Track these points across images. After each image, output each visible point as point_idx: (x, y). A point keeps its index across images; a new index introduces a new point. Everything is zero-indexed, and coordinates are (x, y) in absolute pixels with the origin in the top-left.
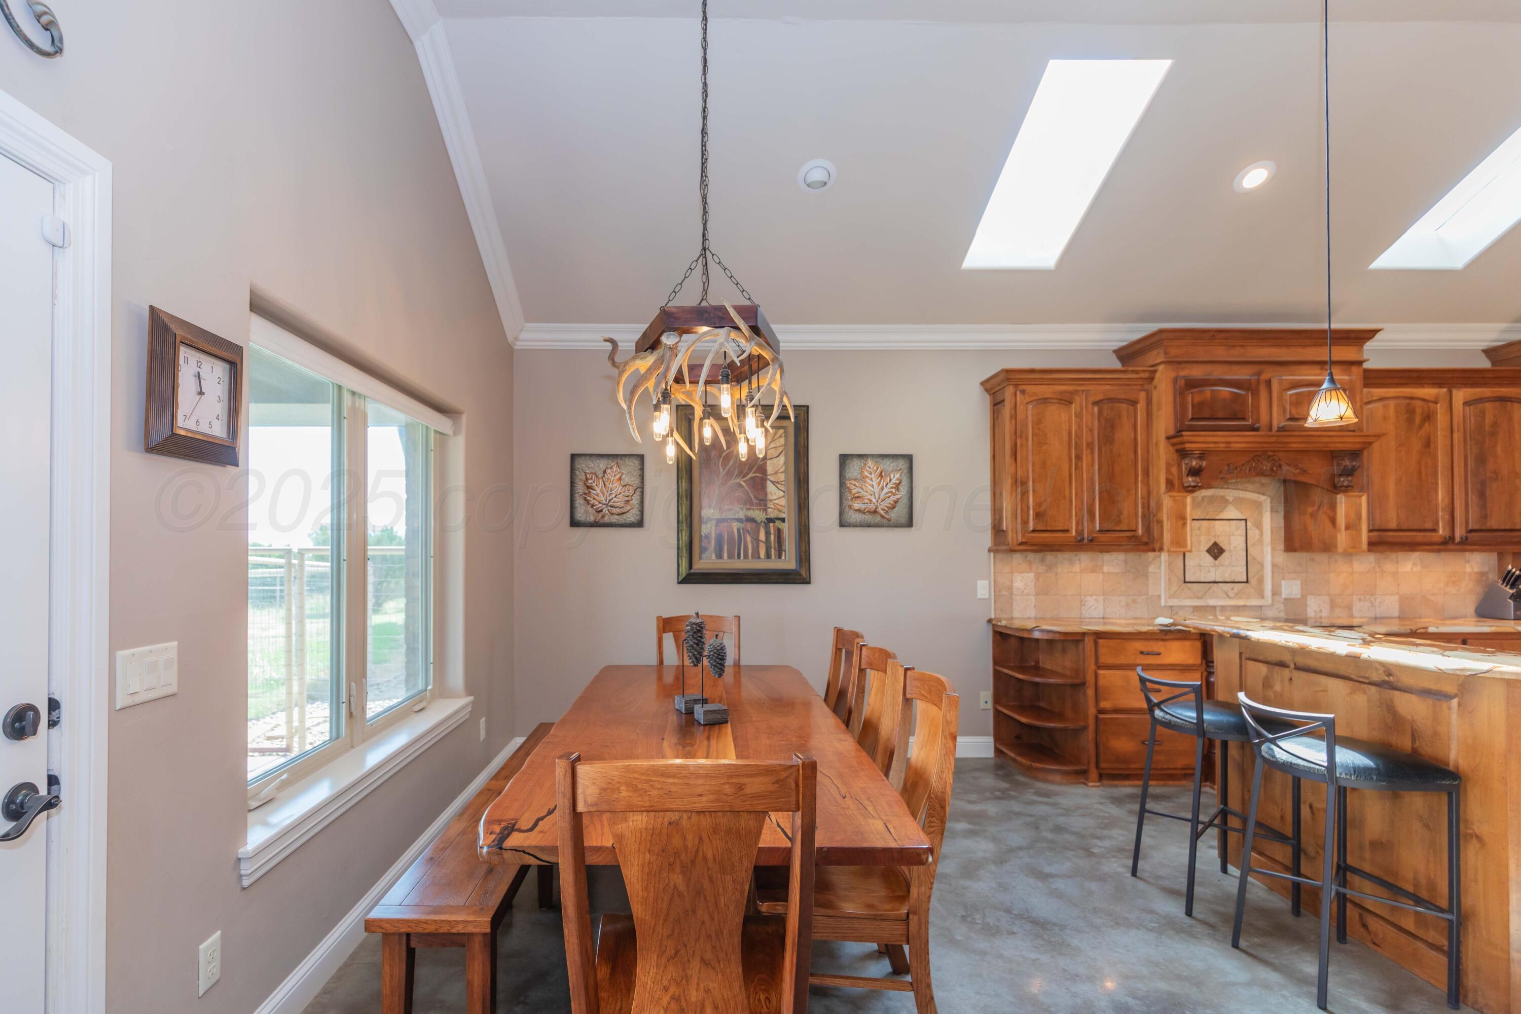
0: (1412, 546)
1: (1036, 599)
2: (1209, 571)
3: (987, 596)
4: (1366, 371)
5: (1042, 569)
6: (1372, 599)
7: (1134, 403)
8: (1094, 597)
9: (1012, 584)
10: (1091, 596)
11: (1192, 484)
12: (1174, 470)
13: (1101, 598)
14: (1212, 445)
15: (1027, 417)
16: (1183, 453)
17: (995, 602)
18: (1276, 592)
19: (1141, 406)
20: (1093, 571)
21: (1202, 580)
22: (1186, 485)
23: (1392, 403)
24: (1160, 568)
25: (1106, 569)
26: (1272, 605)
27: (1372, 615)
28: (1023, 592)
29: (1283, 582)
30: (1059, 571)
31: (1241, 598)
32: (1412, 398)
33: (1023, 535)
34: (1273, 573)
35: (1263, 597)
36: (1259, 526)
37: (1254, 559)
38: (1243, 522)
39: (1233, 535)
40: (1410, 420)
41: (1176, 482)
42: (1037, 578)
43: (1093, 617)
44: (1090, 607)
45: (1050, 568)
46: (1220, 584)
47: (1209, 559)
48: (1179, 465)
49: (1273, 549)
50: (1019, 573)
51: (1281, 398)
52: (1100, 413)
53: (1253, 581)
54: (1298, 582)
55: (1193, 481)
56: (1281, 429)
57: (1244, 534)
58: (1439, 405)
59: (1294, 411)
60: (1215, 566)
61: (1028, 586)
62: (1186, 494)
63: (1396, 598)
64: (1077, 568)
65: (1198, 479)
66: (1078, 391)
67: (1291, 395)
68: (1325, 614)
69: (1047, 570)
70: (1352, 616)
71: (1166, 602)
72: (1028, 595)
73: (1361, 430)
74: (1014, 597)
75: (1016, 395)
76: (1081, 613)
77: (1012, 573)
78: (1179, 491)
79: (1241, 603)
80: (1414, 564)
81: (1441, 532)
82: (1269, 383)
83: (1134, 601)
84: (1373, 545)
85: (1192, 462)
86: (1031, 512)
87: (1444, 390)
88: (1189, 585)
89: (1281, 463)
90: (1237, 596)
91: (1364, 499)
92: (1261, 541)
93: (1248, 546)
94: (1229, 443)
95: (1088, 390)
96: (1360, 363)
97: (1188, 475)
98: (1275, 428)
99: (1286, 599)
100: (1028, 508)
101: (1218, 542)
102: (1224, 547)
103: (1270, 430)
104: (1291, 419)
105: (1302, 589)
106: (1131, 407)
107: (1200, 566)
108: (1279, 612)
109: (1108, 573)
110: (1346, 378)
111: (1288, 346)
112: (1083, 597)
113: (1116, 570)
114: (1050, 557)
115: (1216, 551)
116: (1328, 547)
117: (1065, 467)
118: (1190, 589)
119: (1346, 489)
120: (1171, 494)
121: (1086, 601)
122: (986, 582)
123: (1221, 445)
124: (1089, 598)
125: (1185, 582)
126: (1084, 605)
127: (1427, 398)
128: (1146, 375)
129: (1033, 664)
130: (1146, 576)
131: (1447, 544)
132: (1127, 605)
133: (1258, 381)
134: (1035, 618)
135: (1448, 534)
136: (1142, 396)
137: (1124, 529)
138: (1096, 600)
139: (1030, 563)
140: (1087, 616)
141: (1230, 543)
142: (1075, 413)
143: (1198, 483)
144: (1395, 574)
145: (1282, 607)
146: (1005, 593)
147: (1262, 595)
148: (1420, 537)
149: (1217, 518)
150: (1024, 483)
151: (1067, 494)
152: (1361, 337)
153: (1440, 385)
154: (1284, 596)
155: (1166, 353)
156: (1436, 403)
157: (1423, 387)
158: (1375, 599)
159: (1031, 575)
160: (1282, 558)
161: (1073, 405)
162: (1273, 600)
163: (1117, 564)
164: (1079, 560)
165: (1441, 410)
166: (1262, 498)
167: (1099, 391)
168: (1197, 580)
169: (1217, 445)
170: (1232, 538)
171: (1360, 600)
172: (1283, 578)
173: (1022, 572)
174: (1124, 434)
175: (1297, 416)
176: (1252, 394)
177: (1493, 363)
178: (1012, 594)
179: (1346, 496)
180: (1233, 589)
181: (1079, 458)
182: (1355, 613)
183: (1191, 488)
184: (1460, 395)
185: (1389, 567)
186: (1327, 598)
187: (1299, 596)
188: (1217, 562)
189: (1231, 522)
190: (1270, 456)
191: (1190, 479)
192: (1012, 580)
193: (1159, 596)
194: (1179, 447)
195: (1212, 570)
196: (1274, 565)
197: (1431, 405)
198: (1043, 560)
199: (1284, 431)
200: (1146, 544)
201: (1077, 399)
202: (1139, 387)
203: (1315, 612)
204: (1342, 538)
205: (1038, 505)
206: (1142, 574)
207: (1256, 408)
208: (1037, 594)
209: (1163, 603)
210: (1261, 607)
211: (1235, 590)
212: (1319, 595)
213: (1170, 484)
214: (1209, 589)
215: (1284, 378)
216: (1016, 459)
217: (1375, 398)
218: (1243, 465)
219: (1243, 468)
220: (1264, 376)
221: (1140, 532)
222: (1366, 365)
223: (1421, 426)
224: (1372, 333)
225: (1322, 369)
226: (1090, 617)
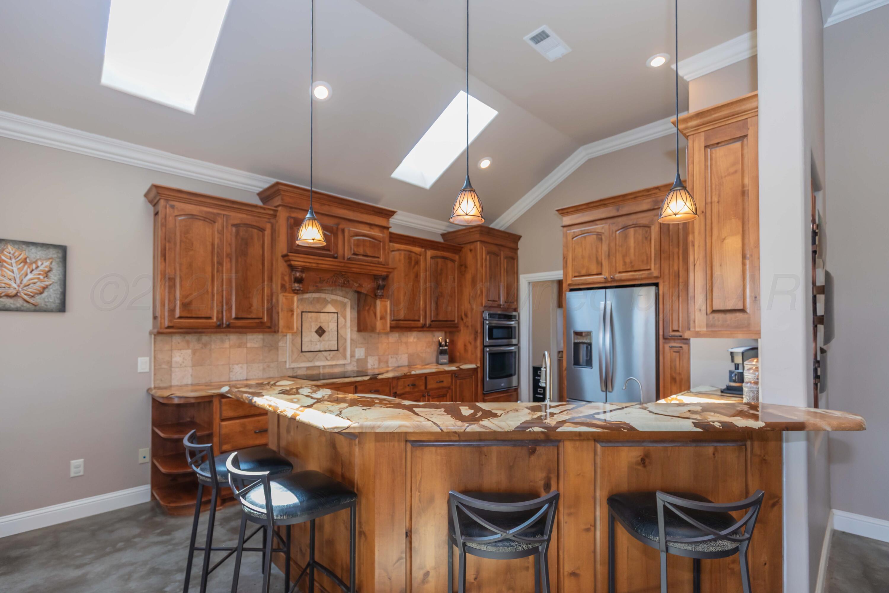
0: (410, 329)
1: (192, 369)
2: (316, 344)
3: (147, 370)
4: (391, 233)
5: (198, 346)
6: (397, 357)
7: (262, 230)
8: (240, 365)
9: (171, 359)
10: (237, 364)
11: (298, 288)
12: (287, 278)
13: (245, 366)
14: (308, 264)
15: (175, 227)
16: (292, 268)
17: (155, 374)
18: (352, 356)
19: (268, 232)
20: (239, 346)
21: (312, 350)
22: (293, 289)
23: (403, 253)
24: (286, 343)
25: (249, 345)
26: (350, 363)
27: (396, 365)
28: (181, 365)
29: (356, 350)
30: (213, 347)
31: (334, 360)
32: (411, 252)
33: (170, 321)
34: (351, 344)
35: (346, 359)
36: (345, 317)
37: (342, 336)
38: (336, 314)
39: (330, 322)
40: (410, 263)
41: (287, 286)
42: (194, 352)
43: (239, 379)
44: (236, 373)
45: (205, 345)
46: (323, 352)
47: (316, 336)
48: (290, 276)
49: (351, 330)
50: (178, 350)
51: (349, 241)
52: (237, 234)
53: (341, 350)
54: (363, 349)
55: (298, 287)
56: (349, 259)
57: (336, 321)
58: (421, 257)
59: (356, 250)
60: (320, 341)
61: (186, 360)
62: (293, 295)
63: (406, 355)
64: (227, 345)
65: (301, 286)
66: (221, 214)
67: (355, 240)
68: (376, 366)
69: (202, 348)
70: (388, 367)
71: (290, 365)
72: (185, 366)
73: (388, 265)
74: (173, 369)
75: (166, 208)
76: (230, 377)
77: (171, 350)
78: (289, 293)
79: (334, 363)
80: (414, 338)
81: (421, 321)
82: (343, 231)
83: (268, 366)
84: (393, 328)
85: (296, 274)
86: (178, 303)
87: (423, 250)
88: (304, 354)
89: (349, 279)
90: (332, 359)
91: (388, 303)
92: (345, 326)
93: (339, 329)
94: (318, 264)
95: (228, 215)
96: (388, 228)
97: (294, 282)
98: (346, 259)
99: (358, 360)
100: (175, 299)
101: (322, 326)
102: (325, 329)
103: (344, 259)
104: (355, 254)
105: (365, 352)
106: (261, 233)
107: (311, 341)
108: (354, 367)
109: (250, 348)
110: (381, 235)
111: (354, 211)
112: (231, 366)
113: (256, 346)
114: (205, 338)
115: (321, 332)
116: (373, 330)
117: (209, 269)
118: (305, 356)
119: (382, 297)
120: (285, 294)
121: (233, 369)
122: (147, 359)
123: (314, 265)
124: (236, 366)
125: (302, 352)
126: (232, 372)
127: (417, 252)
128: (271, 212)
129: (188, 419)
130: (277, 349)
131: (423, 328)
132: (264, 369)
133: (337, 228)
134: (192, 385)
135: (424, 323)
136: (268, 226)
137: (254, 317)
138: (242, 368)
139: (188, 342)
140: (234, 379)
141: (328, 327)
142: (218, 230)
143: (300, 288)
144: (406, 343)
145: (355, 364)
146: (164, 366)
147: (345, 358)
148: (413, 324)
149: (322, 311)
150: (172, 280)
151: (210, 290)
152: (389, 214)
153: (422, 247)
154: (356, 357)
155: (282, 199)
156: (420, 255)
157: (415, 247)
158: (398, 356)
159: (189, 351)
160: (356, 335)
161: (216, 224)
162: (351, 360)
163: (257, 341)
164: (229, 339)
165: (422, 258)
166: (346, 300)
167: (238, 217)
168: (310, 350)
169: (311, 265)
170: (330, 324)
171: (392, 358)
172: (356, 347)
173: (181, 350)
174: (255, 250)
175: (357, 253)
176: (334, 236)
177: (444, 241)
178: (171, 367)
179: (381, 301)
180: (330, 355)
181: (220, 263)
182: (390, 365)
183: (296, 291)
184: (430, 253)
185: (404, 339)
186: (377, 358)
187: (364, 357)
188: (321, 339)
189: (330, 314)
190: (343, 275)
191: (296, 285)
192: (171, 356)
193: (286, 362)
194: (289, 263)
195: (318, 343)
196: (352, 340)
197: (419, 256)
198: (199, 340)
199: (351, 260)
200: (270, 327)
201: (220, 220)
202: (267, 220)
203: (372, 365)
204: (379, 324)
205: (184, 296)
206: (274, 348)
207: (336, 245)
208: (193, 366)
209: (288, 366)
210: (344, 365)
211: (331, 356)
212: (373, 356)
213: (283, 286)
214: (316, 355)
215: (351, 229)
216: (165, 260)
217: (396, 249)
218: (328, 279)
219: (328, 281)
220: (341, 226)
221: (265, 319)
222: (391, 230)
223: (414, 267)
224: (393, 213)
225: (370, 228)
226: (236, 379)
